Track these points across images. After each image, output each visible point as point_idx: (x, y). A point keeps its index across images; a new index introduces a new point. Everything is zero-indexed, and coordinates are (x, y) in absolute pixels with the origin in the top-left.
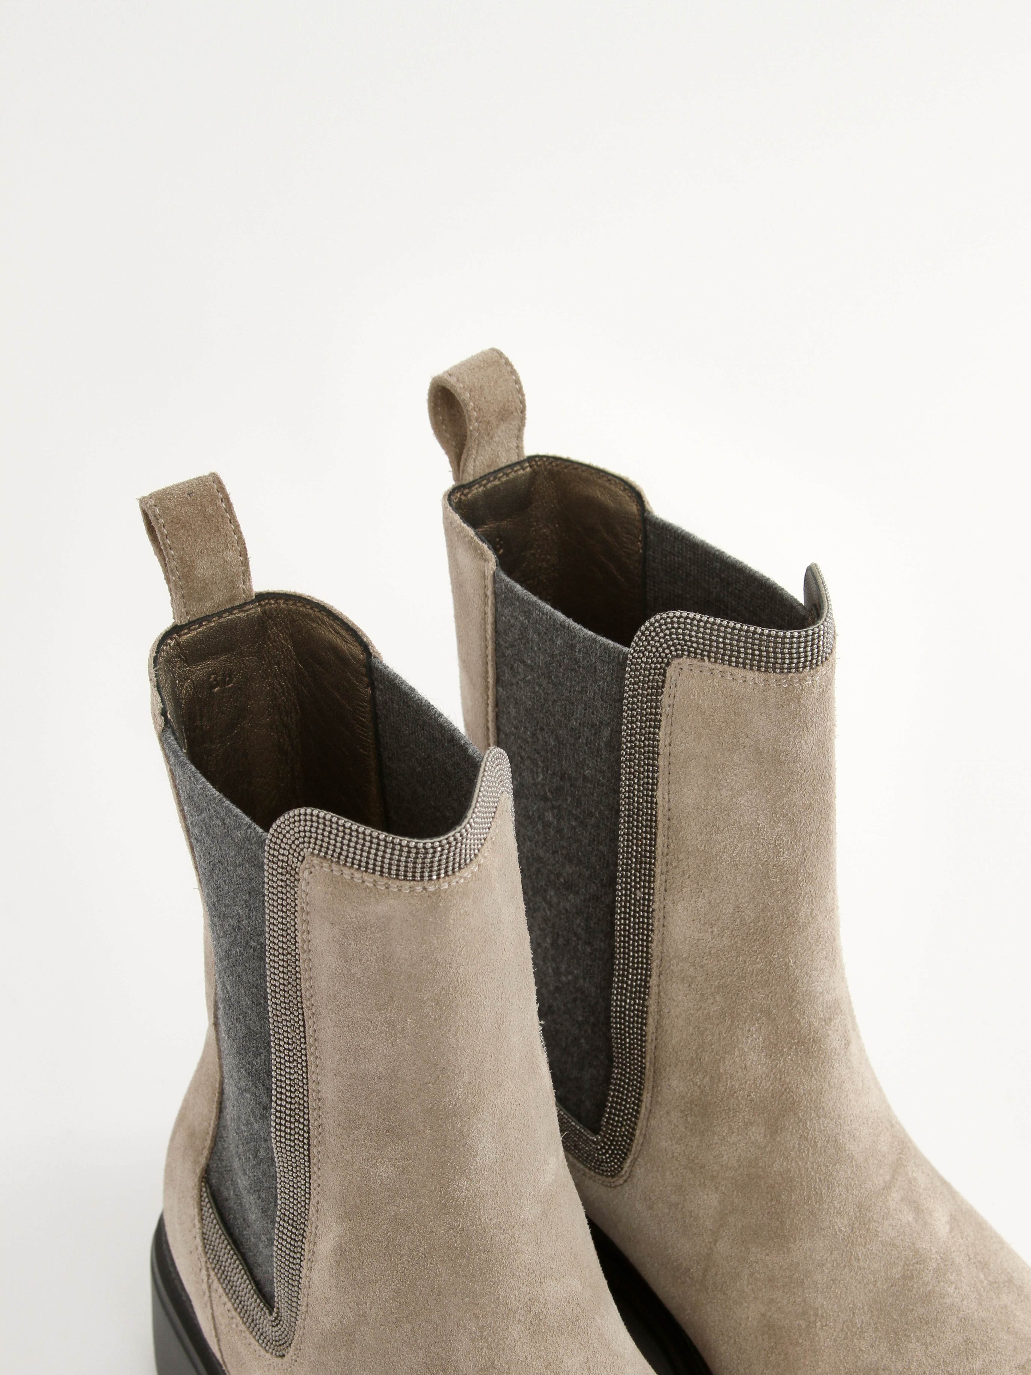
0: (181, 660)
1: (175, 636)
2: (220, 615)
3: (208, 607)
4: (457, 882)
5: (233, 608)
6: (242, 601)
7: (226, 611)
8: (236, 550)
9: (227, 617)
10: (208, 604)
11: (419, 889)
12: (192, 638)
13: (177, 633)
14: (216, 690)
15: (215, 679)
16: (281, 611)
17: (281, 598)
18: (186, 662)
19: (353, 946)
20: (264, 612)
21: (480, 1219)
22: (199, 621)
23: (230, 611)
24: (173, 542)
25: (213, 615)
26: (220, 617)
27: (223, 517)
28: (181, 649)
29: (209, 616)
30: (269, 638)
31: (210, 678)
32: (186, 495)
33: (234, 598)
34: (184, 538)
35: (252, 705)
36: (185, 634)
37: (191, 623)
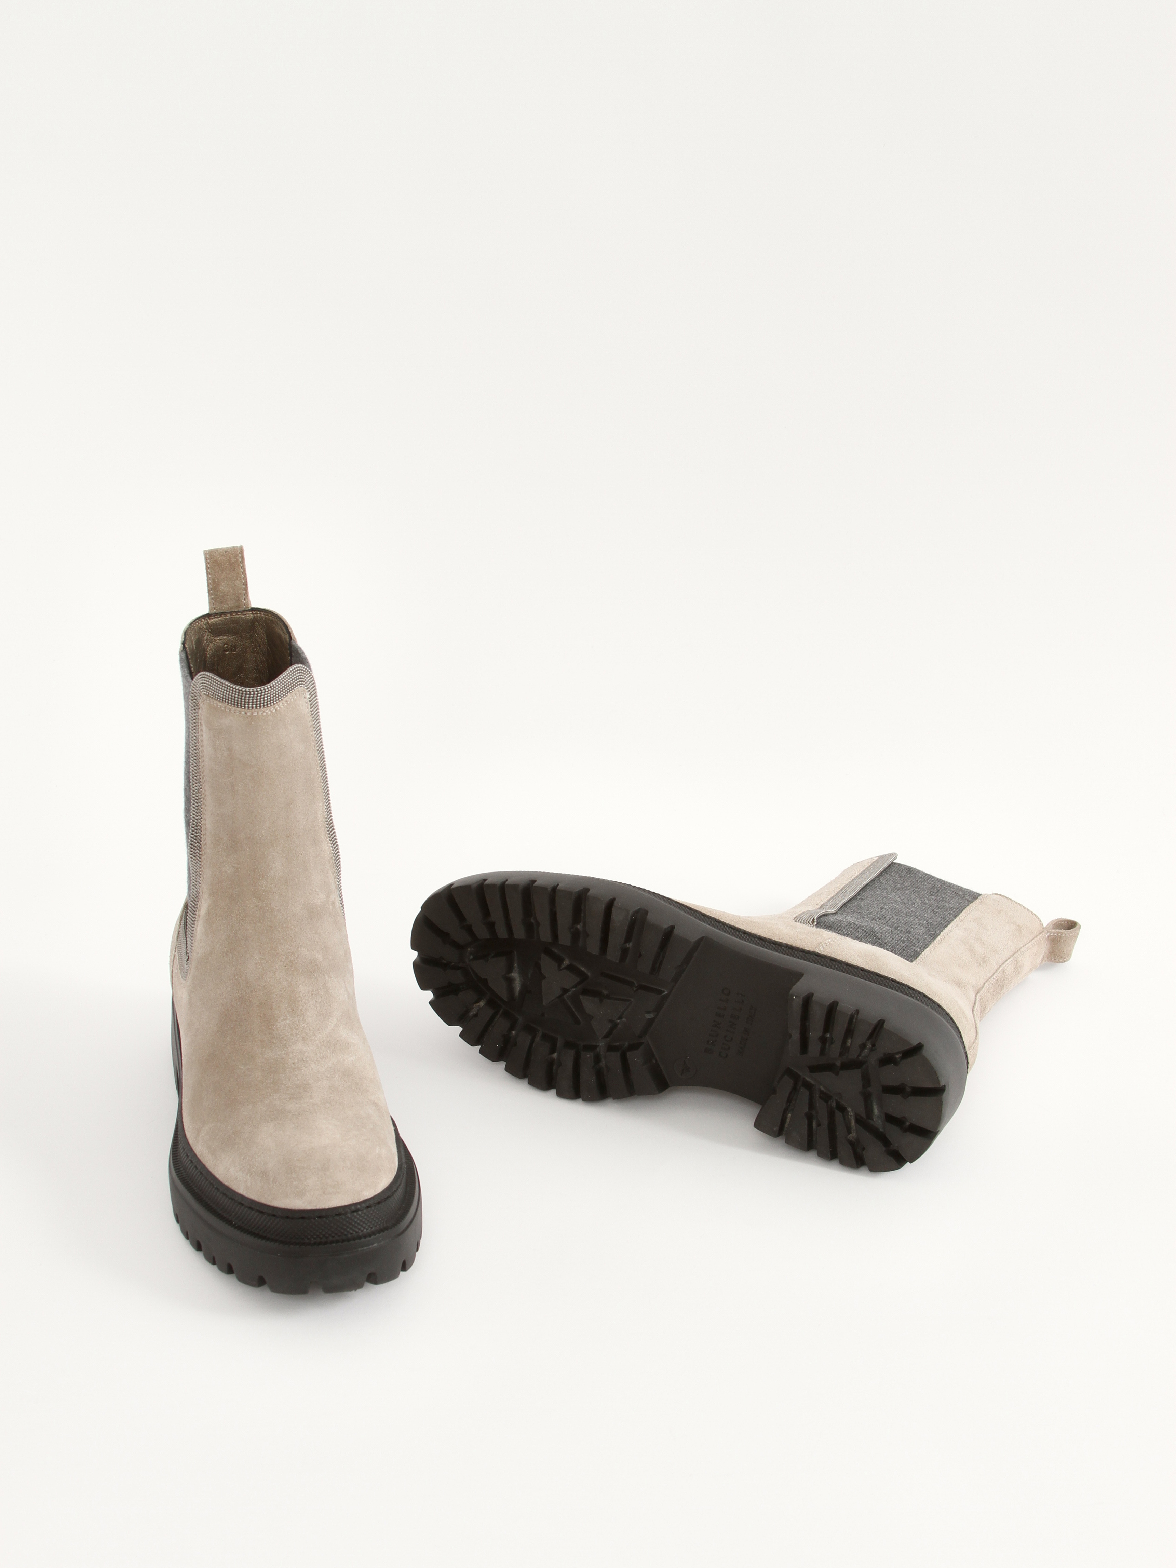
0: (209, 632)
1: (207, 618)
2: (231, 613)
3: (225, 608)
4: (262, 714)
5: (239, 612)
6: (243, 609)
7: (234, 612)
8: (242, 582)
9: (234, 615)
10: (226, 606)
11: (243, 713)
12: (216, 622)
13: (208, 617)
14: (227, 653)
15: (227, 647)
16: (262, 618)
17: (262, 612)
18: (211, 633)
19: (217, 742)
20: (254, 617)
21: (270, 904)
22: (221, 614)
23: (237, 612)
24: (211, 571)
25: (228, 613)
26: (231, 615)
27: (238, 565)
28: (209, 626)
29: (225, 613)
30: (256, 632)
31: (224, 645)
32: (224, 552)
33: (238, 607)
34: (217, 570)
35: (246, 666)
36: (212, 619)
37: (215, 614)
